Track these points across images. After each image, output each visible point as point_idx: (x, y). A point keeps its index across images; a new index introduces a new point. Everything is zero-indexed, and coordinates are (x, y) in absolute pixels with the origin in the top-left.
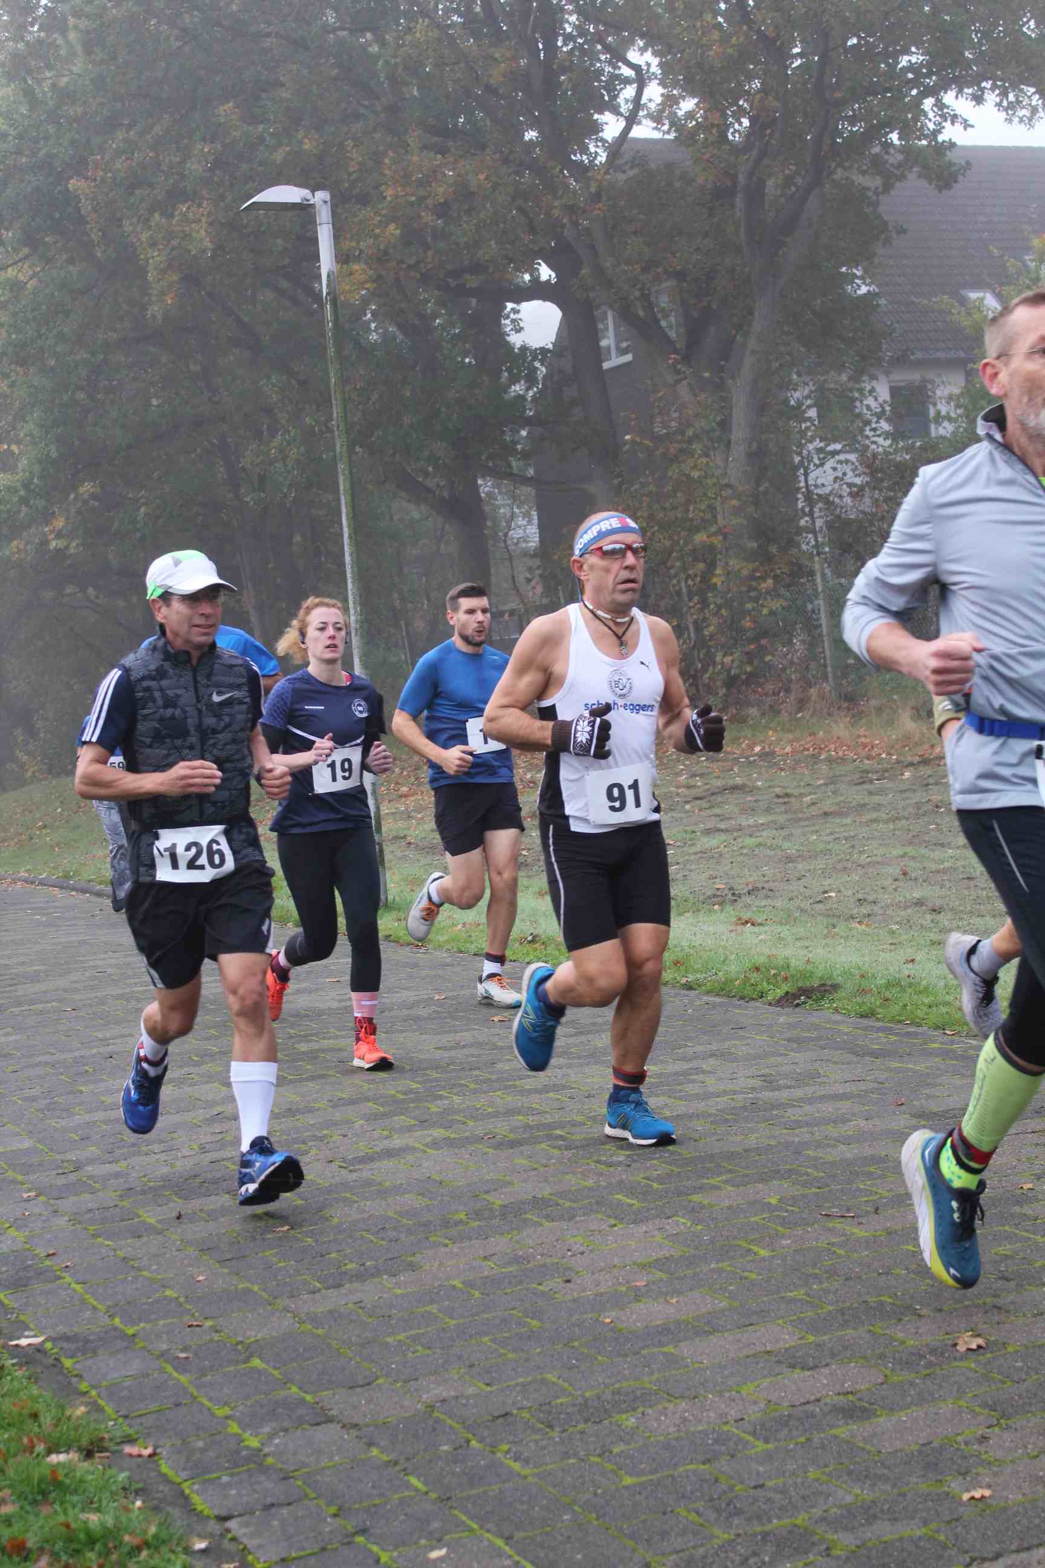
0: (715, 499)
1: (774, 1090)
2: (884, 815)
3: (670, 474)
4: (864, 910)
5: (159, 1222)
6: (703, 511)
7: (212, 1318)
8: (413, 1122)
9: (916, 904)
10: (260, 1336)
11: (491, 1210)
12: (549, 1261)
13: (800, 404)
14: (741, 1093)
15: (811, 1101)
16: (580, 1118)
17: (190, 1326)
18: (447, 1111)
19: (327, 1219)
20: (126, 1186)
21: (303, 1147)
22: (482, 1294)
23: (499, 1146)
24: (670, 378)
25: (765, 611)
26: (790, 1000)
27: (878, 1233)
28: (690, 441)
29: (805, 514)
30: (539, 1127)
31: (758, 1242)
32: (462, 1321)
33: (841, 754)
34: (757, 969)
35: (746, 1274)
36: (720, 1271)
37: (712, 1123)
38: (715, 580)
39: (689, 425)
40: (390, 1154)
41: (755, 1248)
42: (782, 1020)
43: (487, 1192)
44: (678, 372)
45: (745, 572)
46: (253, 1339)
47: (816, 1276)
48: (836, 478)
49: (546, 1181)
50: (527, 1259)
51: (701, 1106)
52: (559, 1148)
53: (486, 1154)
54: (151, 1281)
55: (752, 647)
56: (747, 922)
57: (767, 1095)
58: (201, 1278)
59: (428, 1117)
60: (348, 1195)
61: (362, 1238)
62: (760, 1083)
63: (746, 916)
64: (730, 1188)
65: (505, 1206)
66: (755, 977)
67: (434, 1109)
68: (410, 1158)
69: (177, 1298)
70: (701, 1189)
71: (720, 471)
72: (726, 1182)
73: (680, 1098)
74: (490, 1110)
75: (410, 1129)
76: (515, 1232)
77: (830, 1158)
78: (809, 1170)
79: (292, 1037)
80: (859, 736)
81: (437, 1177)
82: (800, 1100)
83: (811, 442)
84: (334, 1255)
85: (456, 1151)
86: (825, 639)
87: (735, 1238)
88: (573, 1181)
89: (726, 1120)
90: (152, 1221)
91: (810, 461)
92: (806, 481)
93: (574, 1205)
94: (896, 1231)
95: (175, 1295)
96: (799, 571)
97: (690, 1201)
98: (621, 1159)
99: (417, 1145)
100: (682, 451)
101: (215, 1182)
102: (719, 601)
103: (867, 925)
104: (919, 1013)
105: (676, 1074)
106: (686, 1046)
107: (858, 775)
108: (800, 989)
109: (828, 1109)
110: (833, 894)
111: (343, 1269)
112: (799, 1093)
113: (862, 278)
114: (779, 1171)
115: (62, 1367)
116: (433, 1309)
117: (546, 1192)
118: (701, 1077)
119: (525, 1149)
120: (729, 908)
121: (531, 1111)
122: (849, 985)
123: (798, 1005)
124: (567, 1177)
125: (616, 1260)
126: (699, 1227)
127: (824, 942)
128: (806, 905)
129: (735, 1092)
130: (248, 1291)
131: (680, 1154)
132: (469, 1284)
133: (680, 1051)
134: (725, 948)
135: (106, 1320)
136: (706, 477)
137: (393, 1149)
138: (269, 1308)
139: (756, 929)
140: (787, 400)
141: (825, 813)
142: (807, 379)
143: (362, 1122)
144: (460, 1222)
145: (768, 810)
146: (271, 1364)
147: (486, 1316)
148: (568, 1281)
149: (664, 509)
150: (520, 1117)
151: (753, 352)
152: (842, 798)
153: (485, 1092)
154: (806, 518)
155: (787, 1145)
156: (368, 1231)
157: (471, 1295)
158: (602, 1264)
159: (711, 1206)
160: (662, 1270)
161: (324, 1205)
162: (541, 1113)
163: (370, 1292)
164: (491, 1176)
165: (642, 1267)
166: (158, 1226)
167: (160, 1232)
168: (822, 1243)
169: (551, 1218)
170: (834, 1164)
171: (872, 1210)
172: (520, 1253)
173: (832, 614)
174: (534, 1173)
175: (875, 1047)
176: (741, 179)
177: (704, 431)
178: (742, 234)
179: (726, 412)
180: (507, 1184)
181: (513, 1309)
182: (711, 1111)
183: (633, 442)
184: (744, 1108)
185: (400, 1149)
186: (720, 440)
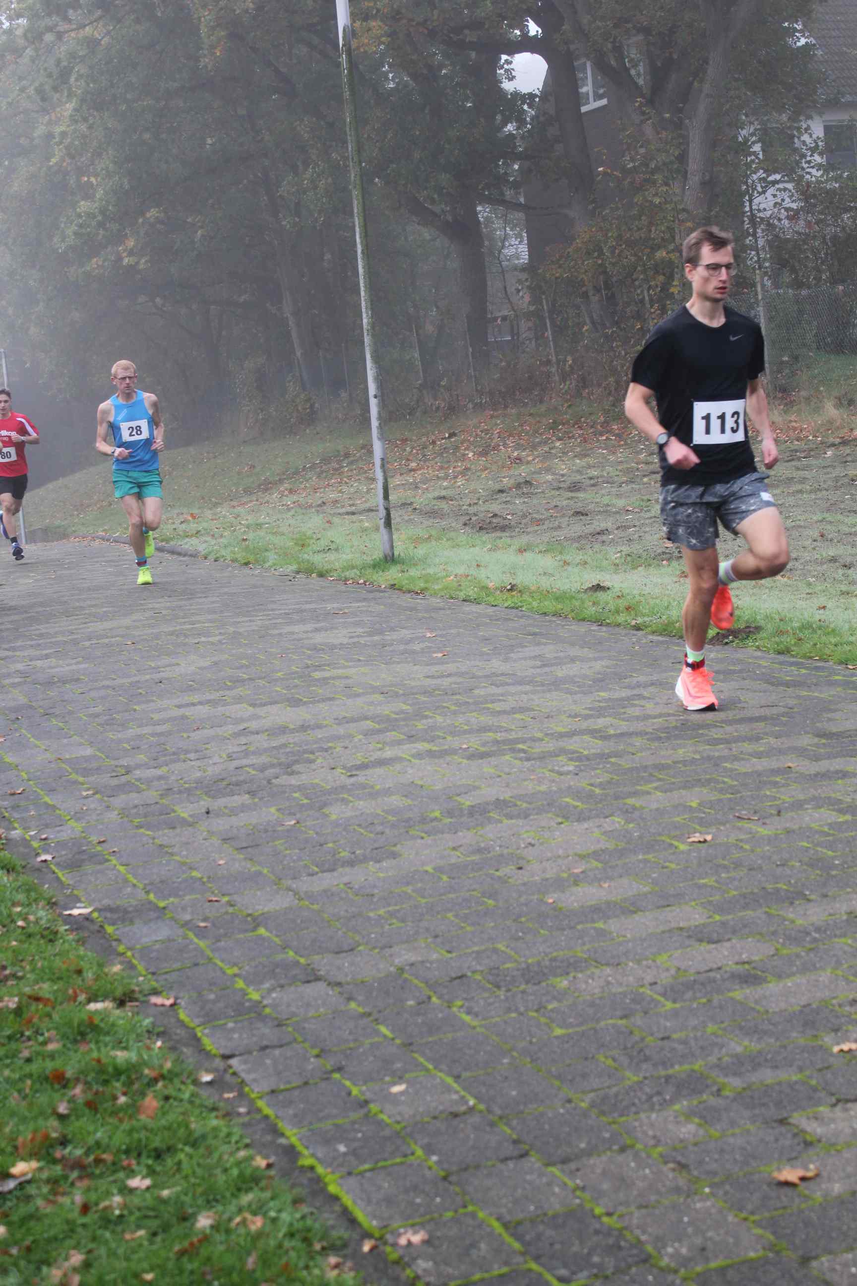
0: (673, 221)
2: (808, 487)
3: (636, 200)
5: (191, 816)
6: (663, 232)
7: (229, 895)
8: (402, 737)
9: (830, 561)
10: (266, 910)
11: (461, 810)
12: (505, 851)
13: (746, 140)
15: (730, 724)
16: (539, 735)
17: (210, 901)
18: (430, 729)
19: (327, 816)
20: (166, 787)
21: (311, 756)
22: (450, 877)
23: (471, 757)
24: (637, 118)
26: (719, 639)
27: (779, 832)
28: (653, 172)
29: (749, 234)
30: (504, 742)
31: (680, 838)
32: (431, 900)
35: (667, 864)
36: (645, 861)
37: (648, 739)
38: (672, 290)
39: (653, 159)
40: (381, 763)
41: (676, 843)
43: (459, 795)
44: (643, 113)
46: (263, 911)
47: (725, 867)
48: (776, 204)
49: (508, 786)
50: (487, 849)
51: (640, 726)
52: (521, 759)
53: (460, 763)
54: (184, 864)
58: (221, 862)
59: (414, 733)
60: (345, 796)
61: (355, 830)
64: (659, 794)
65: (472, 807)
67: (420, 727)
68: (398, 767)
69: (201, 879)
70: (635, 794)
71: (678, 198)
72: (656, 788)
73: (623, 719)
74: (466, 728)
75: (399, 743)
76: (480, 828)
77: (744, 770)
78: (725, 779)
79: (308, 667)
80: (790, 421)
81: (420, 783)
82: (721, 723)
83: (755, 173)
84: (330, 845)
85: (436, 760)
87: (660, 834)
88: (530, 786)
89: (660, 737)
90: (185, 815)
91: (754, 189)
92: (751, 206)
93: (529, 806)
94: (794, 831)
95: (199, 876)
96: (743, 284)
97: (625, 804)
98: (571, 768)
99: (404, 756)
100: (645, 180)
101: (237, 784)
103: (789, 578)
104: (827, 651)
105: (622, 699)
106: (632, 676)
107: (787, 454)
109: (744, 729)
111: (337, 856)
112: (722, 716)
113: (801, 31)
114: (700, 780)
115: (106, 932)
116: (408, 890)
117: (506, 795)
118: (641, 702)
119: (493, 760)
120: (674, 563)
121: (500, 729)
122: (770, 628)
123: (726, 643)
124: (525, 783)
125: (561, 852)
126: (631, 825)
127: (751, 592)
129: (667, 717)
130: (260, 873)
131: (620, 765)
132: (439, 869)
133: (626, 681)
134: (669, 596)
135: (143, 895)
136: (666, 202)
137: (385, 759)
138: (275, 887)
140: (736, 137)
142: (753, 118)
143: (361, 736)
144: (436, 819)
146: (274, 932)
147: (451, 896)
148: (520, 868)
149: (630, 229)
150: (490, 734)
151: (708, 96)
153: (463, 713)
154: (751, 238)
155: (709, 758)
156: (359, 825)
157: (440, 878)
158: (549, 855)
159: (642, 808)
160: (597, 860)
161: (325, 804)
162: (507, 730)
163: (357, 876)
164: (464, 781)
165: (582, 857)
166: (190, 819)
167: (191, 825)
168: (732, 840)
169: (510, 817)
170: (745, 774)
171: (774, 812)
172: (482, 845)
173: (770, 319)
174: (498, 780)
175: (788, 678)
177: (664, 163)
179: (683, 147)
180: (475, 788)
181: (474, 890)
182: (647, 730)
183: (605, 173)
184: (675, 728)
185: (391, 759)
186: (678, 171)
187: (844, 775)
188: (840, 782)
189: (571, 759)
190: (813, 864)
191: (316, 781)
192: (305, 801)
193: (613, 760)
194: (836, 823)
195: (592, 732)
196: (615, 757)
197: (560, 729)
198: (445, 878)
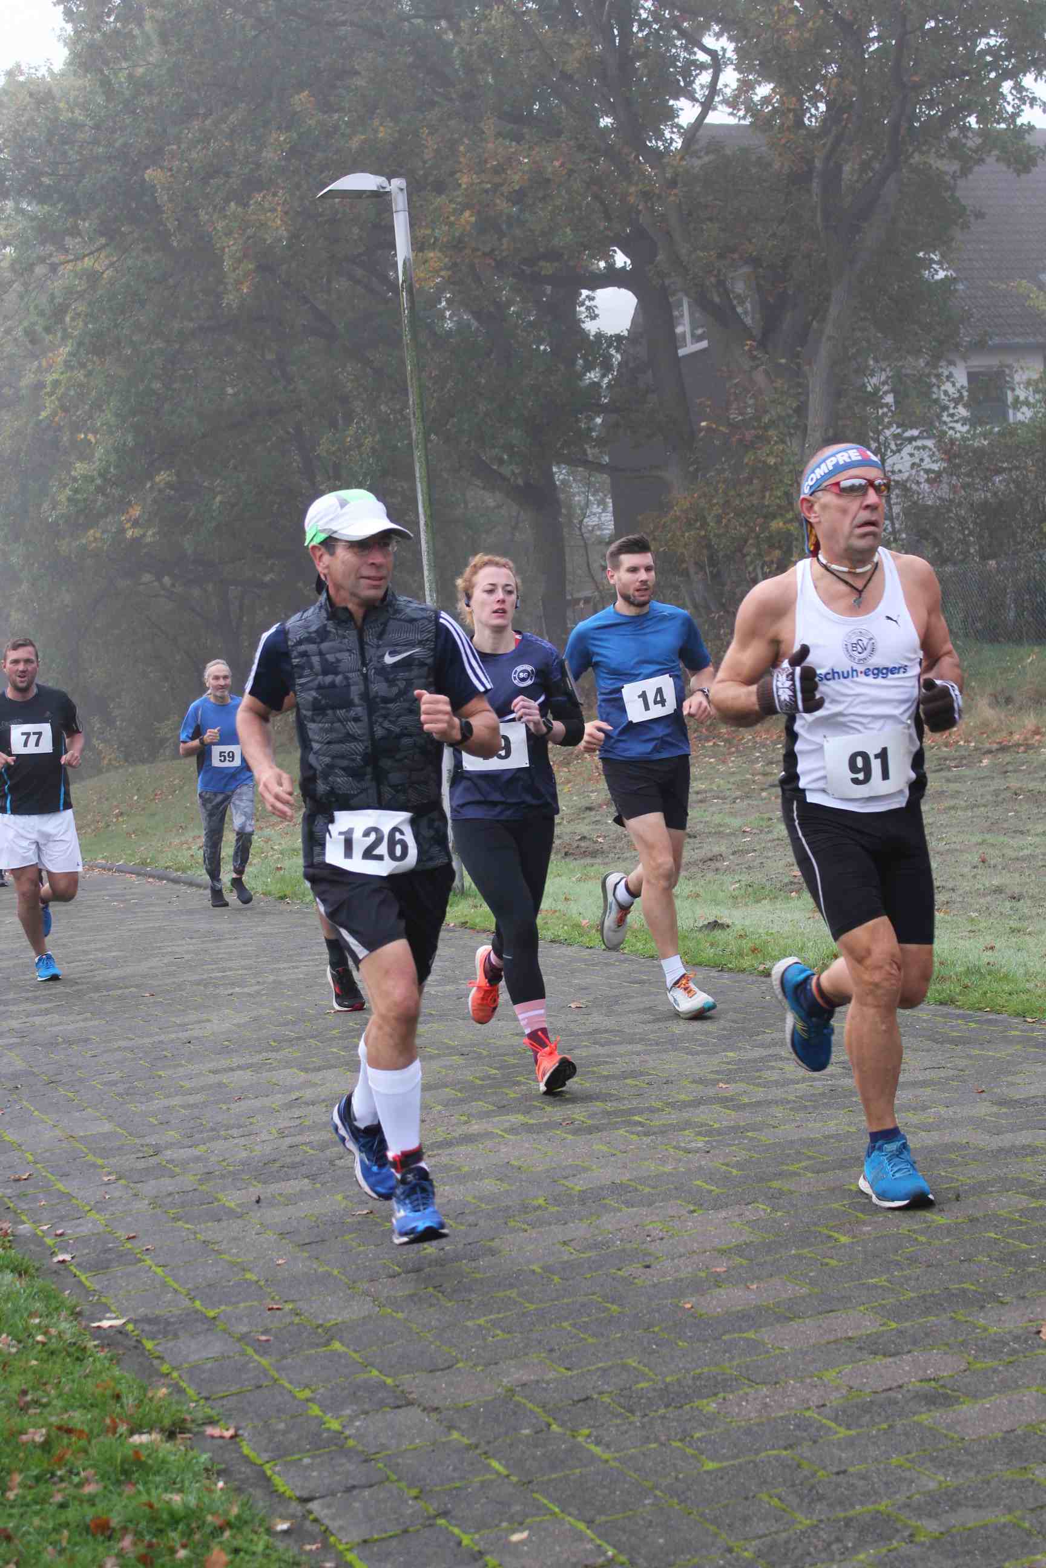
0: (791, 485)
2: (962, 803)
3: (746, 460)
5: (239, 1205)
6: (779, 498)
7: (293, 1301)
8: (491, 1107)
10: (340, 1319)
11: (570, 1195)
12: (628, 1246)
13: (877, 389)
16: (658, 1104)
17: (270, 1309)
18: (526, 1098)
20: (207, 1170)
22: (562, 1279)
23: (576, 1132)
24: (746, 364)
27: (960, 1220)
28: (766, 428)
30: (615, 1113)
31: (837, 1228)
32: (541, 1306)
35: (827, 1260)
36: (800, 1257)
37: (791, 1109)
39: (766, 412)
40: (468, 1139)
41: (836, 1235)
43: (566, 1178)
44: (754, 358)
46: (333, 1322)
47: (897, 1263)
48: (913, 464)
49: (625, 1167)
50: (606, 1244)
51: (778, 1093)
52: (638, 1134)
53: (564, 1139)
54: (232, 1265)
58: (280, 1262)
59: (505, 1102)
62: (840, 1070)
64: (810, 1175)
65: (583, 1192)
67: (512, 1095)
68: (489, 1143)
69: (257, 1282)
70: (780, 1175)
71: (798, 457)
72: (806, 1168)
73: (759, 1085)
75: (488, 1114)
76: (594, 1218)
81: (515, 1163)
83: (888, 428)
85: (535, 1136)
87: (815, 1224)
88: (651, 1167)
89: (806, 1107)
90: (232, 1205)
91: (887, 447)
93: (653, 1191)
94: (978, 1220)
95: (255, 1278)
97: (770, 1188)
98: (700, 1145)
99: (496, 1131)
100: (757, 437)
101: (293, 1166)
103: (946, 912)
104: (1000, 1001)
105: (755, 1061)
106: (765, 1032)
107: (936, 763)
109: (908, 1096)
111: (423, 1254)
113: (940, 263)
115: (144, 1348)
116: (513, 1293)
117: (624, 1178)
118: (780, 1064)
119: (604, 1135)
121: (609, 1097)
124: (646, 1163)
125: (696, 1246)
126: (779, 1214)
130: (329, 1274)
131: (759, 1141)
132: (547, 1269)
133: (760, 1037)
134: (803, 934)
135: (187, 1303)
136: (782, 464)
137: (472, 1135)
138: (349, 1292)
140: (864, 386)
142: (884, 365)
143: (442, 1108)
144: (539, 1207)
146: (352, 1347)
148: (648, 1267)
149: (739, 495)
150: (598, 1104)
151: (830, 338)
157: (550, 1280)
158: (682, 1250)
159: (791, 1192)
160: (742, 1256)
162: (621, 1099)
163: (448, 1277)
164: (570, 1162)
165: (721, 1252)
166: (239, 1210)
167: (240, 1216)
168: (904, 1230)
169: (629, 1204)
171: (951, 1196)
172: (599, 1239)
174: (612, 1159)
175: (955, 1034)
176: (818, 164)
177: (780, 418)
178: (819, 219)
179: (802, 398)
180: (586, 1169)
181: (593, 1294)
182: (791, 1097)
183: (708, 429)
184: (823, 1094)
185: (479, 1135)
186: (796, 427)
187: (1034, 1151)
188: (1029, 1159)
189: (699, 1134)
190: (1001, 1260)
193: (750, 1134)
194: (1028, 1209)
195: (725, 1101)
196: (754, 1130)
197: (683, 1097)
198: (556, 1279)
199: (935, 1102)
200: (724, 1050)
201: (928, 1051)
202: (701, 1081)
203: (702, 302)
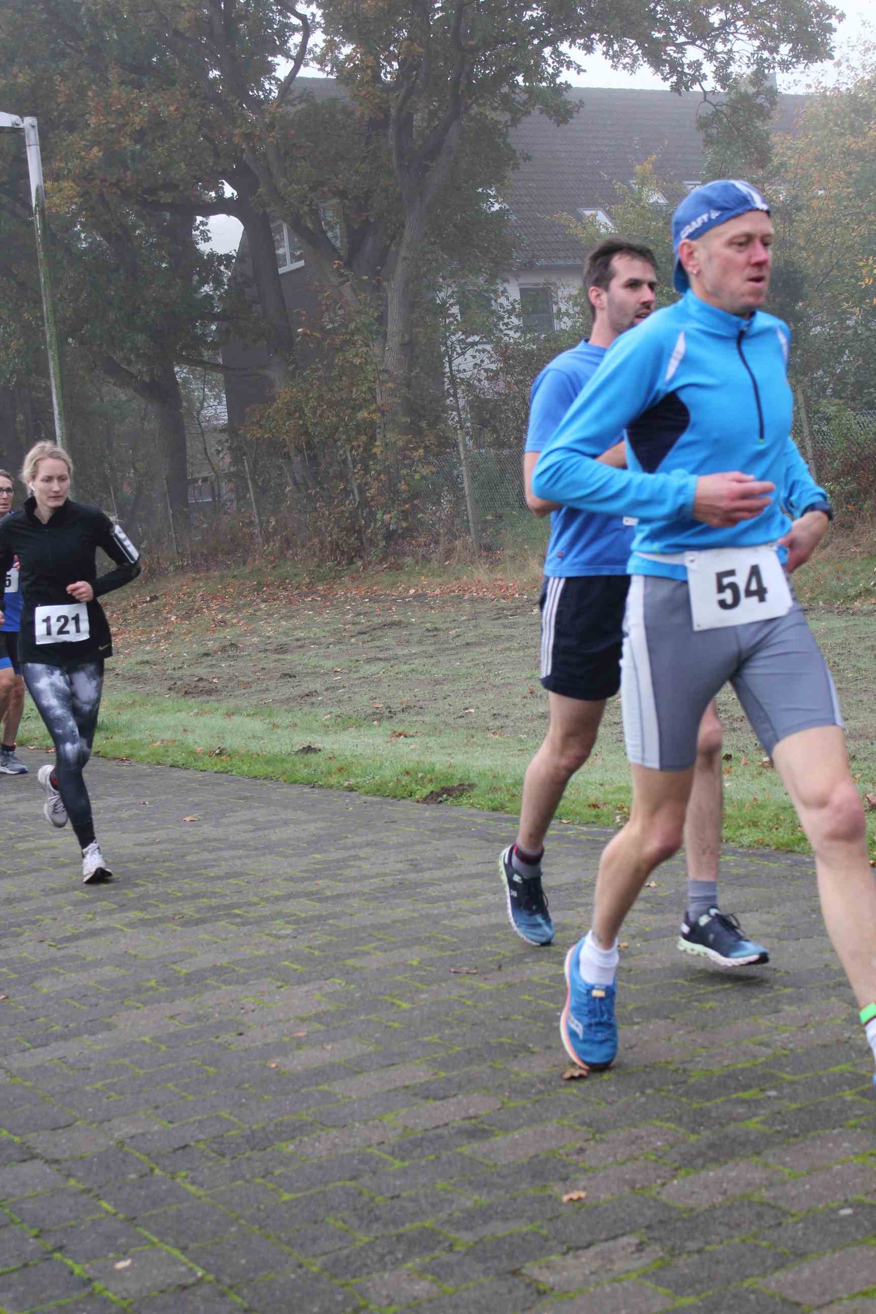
0: (374, 382)
1: (417, 872)
2: (516, 645)
3: (336, 361)
4: (498, 723)
6: (365, 393)
8: (114, 906)
9: (541, 717)
11: (177, 978)
12: (225, 1018)
13: (444, 303)
14: (390, 875)
15: (448, 880)
16: (255, 899)
18: (142, 897)
19: (37, 990)
21: (18, 929)
22: (168, 1047)
23: (183, 925)
24: (335, 281)
25: (417, 476)
26: (433, 798)
27: (501, 986)
28: (352, 334)
29: (450, 395)
30: (218, 908)
31: (401, 997)
32: (149, 1070)
33: (481, 594)
34: (408, 773)
35: (390, 1023)
36: (368, 1022)
37: (366, 900)
38: (374, 450)
39: (352, 320)
40: (93, 933)
41: (398, 1002)
42: (427, 814)
43: (174, 963)
44: (342, 275)
45: (400, 444)
47: (448, 1023)
48: (476, 364)
49: (225, 951)
50: (206, 1017)
51: (357, 887)
52: (237, 925)
53: (175, 930)
55: (407, 506)
56: (400, 735)
57: (412, 876)
59: (125, 901)
60: (56, 969)
61: (67, 1003)
62: (407, 867)
63: (400, 730)
64: (378, 953)
65: (189, 974)
66: (405, 780)
67: (131, 895)
68: (110, 936)
70: (355, 955)
71: (378, 359)
72: (376, 948)
73: (340, 881)
74: (179, 894)
75: (111, 912)
76: (197, 995)
77: (463, 927)
78: (445, 937)
79: (11, 839)
80: (496, 580)
81: (132, 952)
82: (440, 879)
83: (454, 334)
84: (42, 1019)
85: (149, 929)
86: (468, 499)
87: (382, 994)
88: (247, 951)
89: (378, 898)
91: (453, 350)
92: (450, 367)
93: (248, 971)
94: (515, 984)
96: (446, 443)
97: (345, 965)
98: (289, 932)
99: (116, 925)
100: (346, 342)
102: (379, 468)
103: (500, 735)
105: (338, 861)
106: (347, 837)
107: (494, 612)
108: (442, 788)
109: (462, 886)
110: (472, 710)
111: (50, 1031)
112: (438, 874)
113: (495, 197)
114: (419, 938)
116: (126, 1061)
117: (224, 961)
118: (358, 863)
119: (208, 926)
120: (385, 723)
121: (214, 894)
122: (483, 785)
123: (441, 802)
124: (242, 949)
125: (281, 1016)
126: (352, 986)
127: (464, 750)
128: (450, 720)
129: (386, 875)
131: (338, 927)
132: (156, 1039)
133: (341, 842)
134: (382, 755)
136: (366, 363)
137: (96, 930)
139: (409, 740)
140: (434, 299)
141: (467, 644)
142: (450, 281)
143: (70, 908)
144: (151, 988)
145: (420, 642)
147: (170, 1065)
148: (241, 1034)
149: (331, 390)
150: (205, 900)
151: (405, 259)
152: (481, 631)
153: (176, 880)
154: (451, 399)
155: (427, 917)
156: (72, 998)
157: (158, 1049)
158: (270, 1019)
159: (362, 968)
160: (320, 1023)
161: (35, 978)
162: (223, 896)
163: (72, 1049)
164: (178, 949)
165: (303, 1020)
168: (454, 996)
169: (228, 983)
170: (466, 931)
171: (496, 968)
172: (201, 1012)
173: (473, 478)
174: (215, 946)
175: (503, 834)
176: (393, 112)
177: (364, 325)
178: (394, 157)
179: (382, 309)
180: (191, 956)
181: (194, 1059)
182: (365, 891)
183: (304, 334)
184: (393, 887)
185: (102, 929)
186: (378, 333)
189: (288, 923)
190: (534, 1018)
191: (25, 954)
192: (14, 976)
193: (331, 922)
194: (556, 975)
195: (309, 895)
196: (333, 918)
197: (276, 893)
198: (163, 1048)
199: (485, 891)
200: (312, 853)
201: (481, 848)
202: (291, 879)
203: (297, 227)
